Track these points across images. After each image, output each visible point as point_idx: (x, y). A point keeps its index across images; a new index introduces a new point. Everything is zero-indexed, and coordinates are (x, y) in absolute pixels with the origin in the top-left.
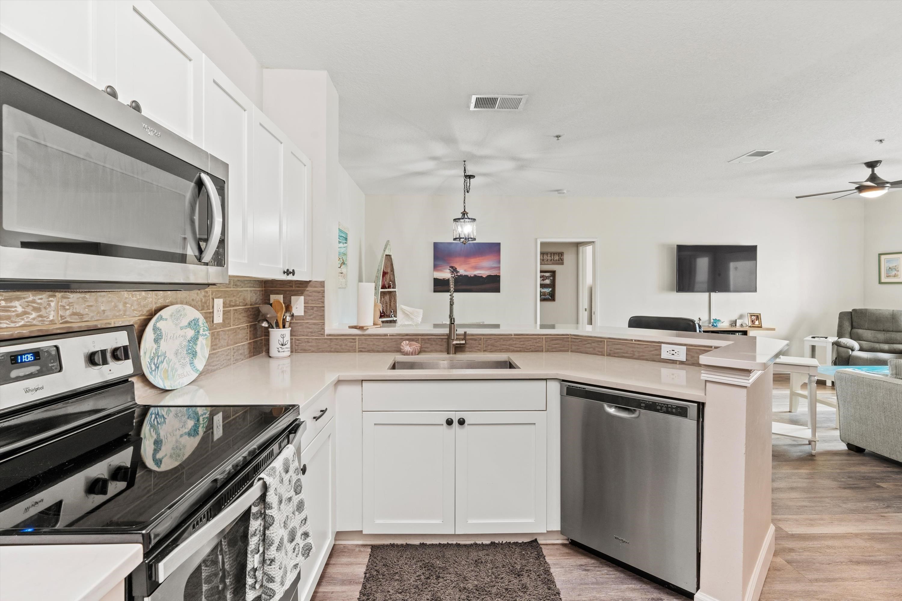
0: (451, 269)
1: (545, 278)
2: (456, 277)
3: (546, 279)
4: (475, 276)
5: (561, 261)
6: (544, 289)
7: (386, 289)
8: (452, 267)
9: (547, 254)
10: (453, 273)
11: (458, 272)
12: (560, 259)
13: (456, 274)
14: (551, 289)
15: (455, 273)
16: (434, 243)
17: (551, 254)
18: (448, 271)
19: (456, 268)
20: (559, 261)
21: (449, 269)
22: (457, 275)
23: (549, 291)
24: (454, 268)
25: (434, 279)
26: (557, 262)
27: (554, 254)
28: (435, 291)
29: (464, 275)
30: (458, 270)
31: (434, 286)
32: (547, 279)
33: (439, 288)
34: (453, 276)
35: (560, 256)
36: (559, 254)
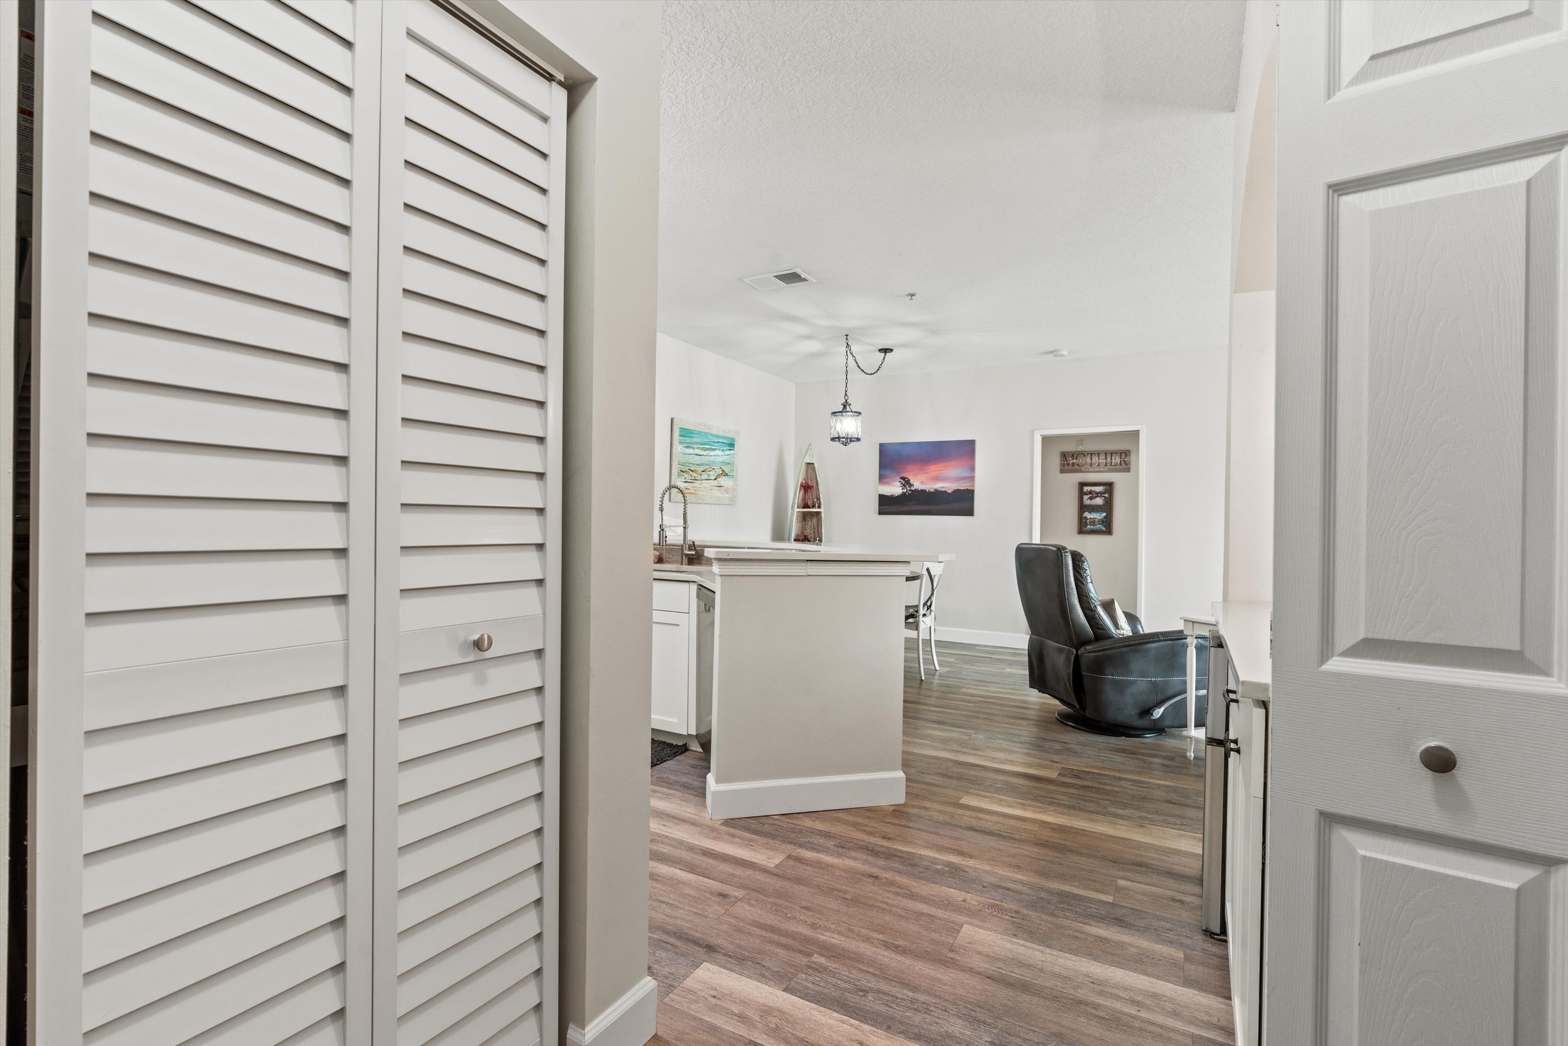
0: (902, 481)
1: (1095, 495)
2: (908, 493)
3: (1096, 497)
4: (936, 490)
5: (1124, 466)
6: (1093, 514)
7: (809, 508)
8: (903, 478)
9: (1099, 454)
10: (905, 486)
11: (912, 485)
12: (1123, 462)
13: (908, 489)
14: (1105, 514)
15: (907, 486)
16: (880, 444)
17: (1106, 454)
18: (899, 484)
19: (909, 480)
20: (1121, 465)
21: (900, 482)
22: (910, 490)
23: (1101, 518)
24: (906, 480)
25: (879, 495)
26: (1118, 467)
27: (1111, 454)
28: (880, 513)
29: (920, 489)
30: (911, 482)
31: (879, 506)
32: (1098, 496)
33: (886, 508)
34: (905, 490)
35: (1123, 457)
36: (1121, 453)
